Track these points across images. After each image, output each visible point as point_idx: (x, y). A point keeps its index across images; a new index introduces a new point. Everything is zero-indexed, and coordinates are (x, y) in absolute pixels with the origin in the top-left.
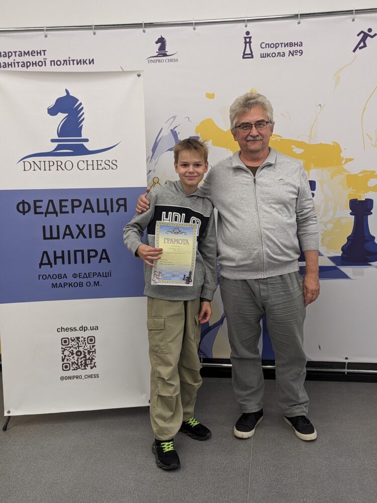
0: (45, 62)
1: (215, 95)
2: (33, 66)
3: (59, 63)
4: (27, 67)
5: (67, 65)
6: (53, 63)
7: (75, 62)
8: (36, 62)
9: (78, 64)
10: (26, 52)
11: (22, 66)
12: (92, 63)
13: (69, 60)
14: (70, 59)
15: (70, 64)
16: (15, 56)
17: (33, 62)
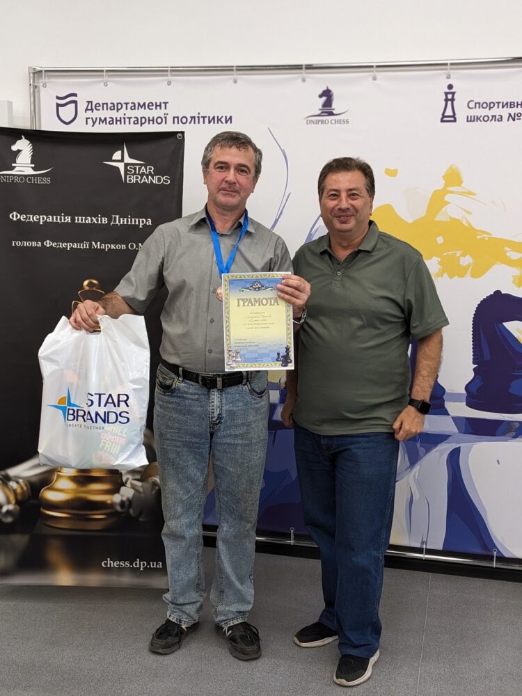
0: (166, 118)
1: (399, 171)
2: (149, 123)
3: (184, 120)
4: (142, 124)
5: (195, 123)
6: (176, 119)
7: (207, 120)
8: (153, 118)
9: (210, 122)
10: (142, 104)
11: (134, 123)
12: (229, 122)
13: (198, 117)
14: (200, 116)
15: (199, 123)
16: (127, 109)
17: (149, 118)
